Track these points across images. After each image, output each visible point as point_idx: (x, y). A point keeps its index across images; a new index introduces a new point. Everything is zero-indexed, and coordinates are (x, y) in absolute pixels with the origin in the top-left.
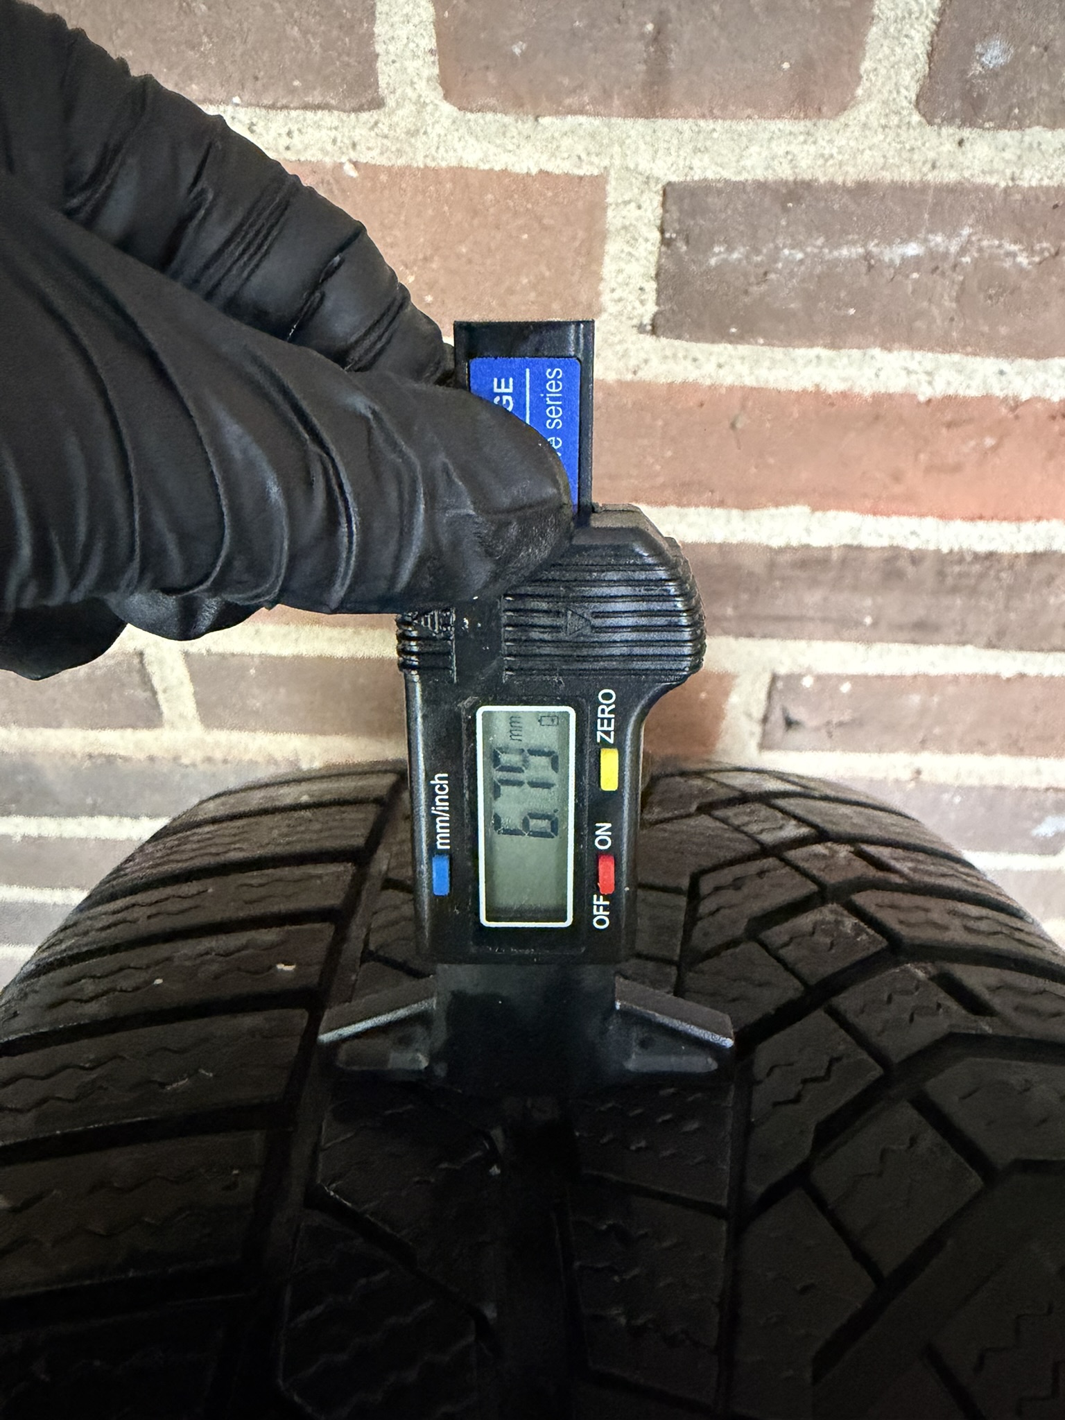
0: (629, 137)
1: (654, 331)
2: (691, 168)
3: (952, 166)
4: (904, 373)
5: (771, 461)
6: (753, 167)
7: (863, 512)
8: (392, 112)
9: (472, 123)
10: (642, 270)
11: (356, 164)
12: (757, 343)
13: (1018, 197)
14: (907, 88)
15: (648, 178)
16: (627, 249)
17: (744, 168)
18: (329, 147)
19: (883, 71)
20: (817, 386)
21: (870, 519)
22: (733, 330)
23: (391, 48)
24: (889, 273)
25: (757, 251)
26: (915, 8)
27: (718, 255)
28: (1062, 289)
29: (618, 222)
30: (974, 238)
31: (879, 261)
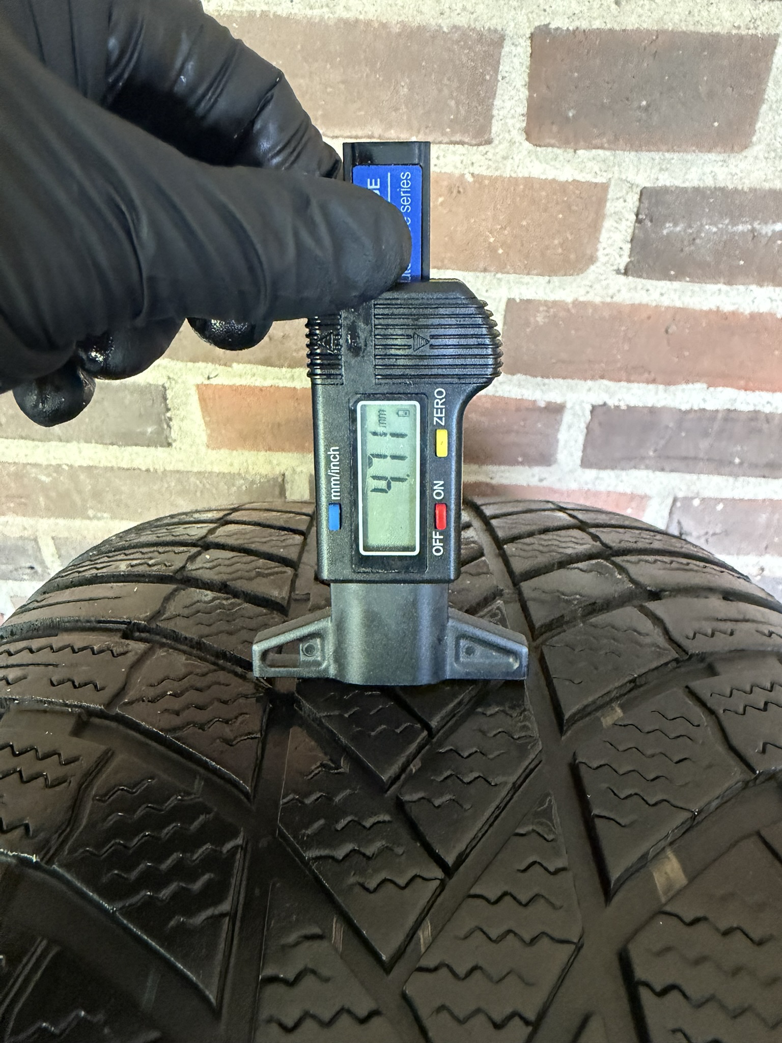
1: (626, 273)
2: (658, 180)
4: (769, 301)
5: (687, 354)
6: (692, 180)
7: (739, 388)
8: (494, 148)
9: (539, 153)
10: (622, 237)
11: (472, 174)
12: (685, 281)
14: (781, 138)
15: (632, 184)
16: (615, 225)
17: (687, 180)
18: (459, 165)
19: (768, 128)
20: (718, 307)
21: (742, 392)
22: (672, 272)
23: (501, 113)
24: (764, 241)
25: (690, 227)
27: (668, 228)
29: (613, 210)
31: (759, 233)
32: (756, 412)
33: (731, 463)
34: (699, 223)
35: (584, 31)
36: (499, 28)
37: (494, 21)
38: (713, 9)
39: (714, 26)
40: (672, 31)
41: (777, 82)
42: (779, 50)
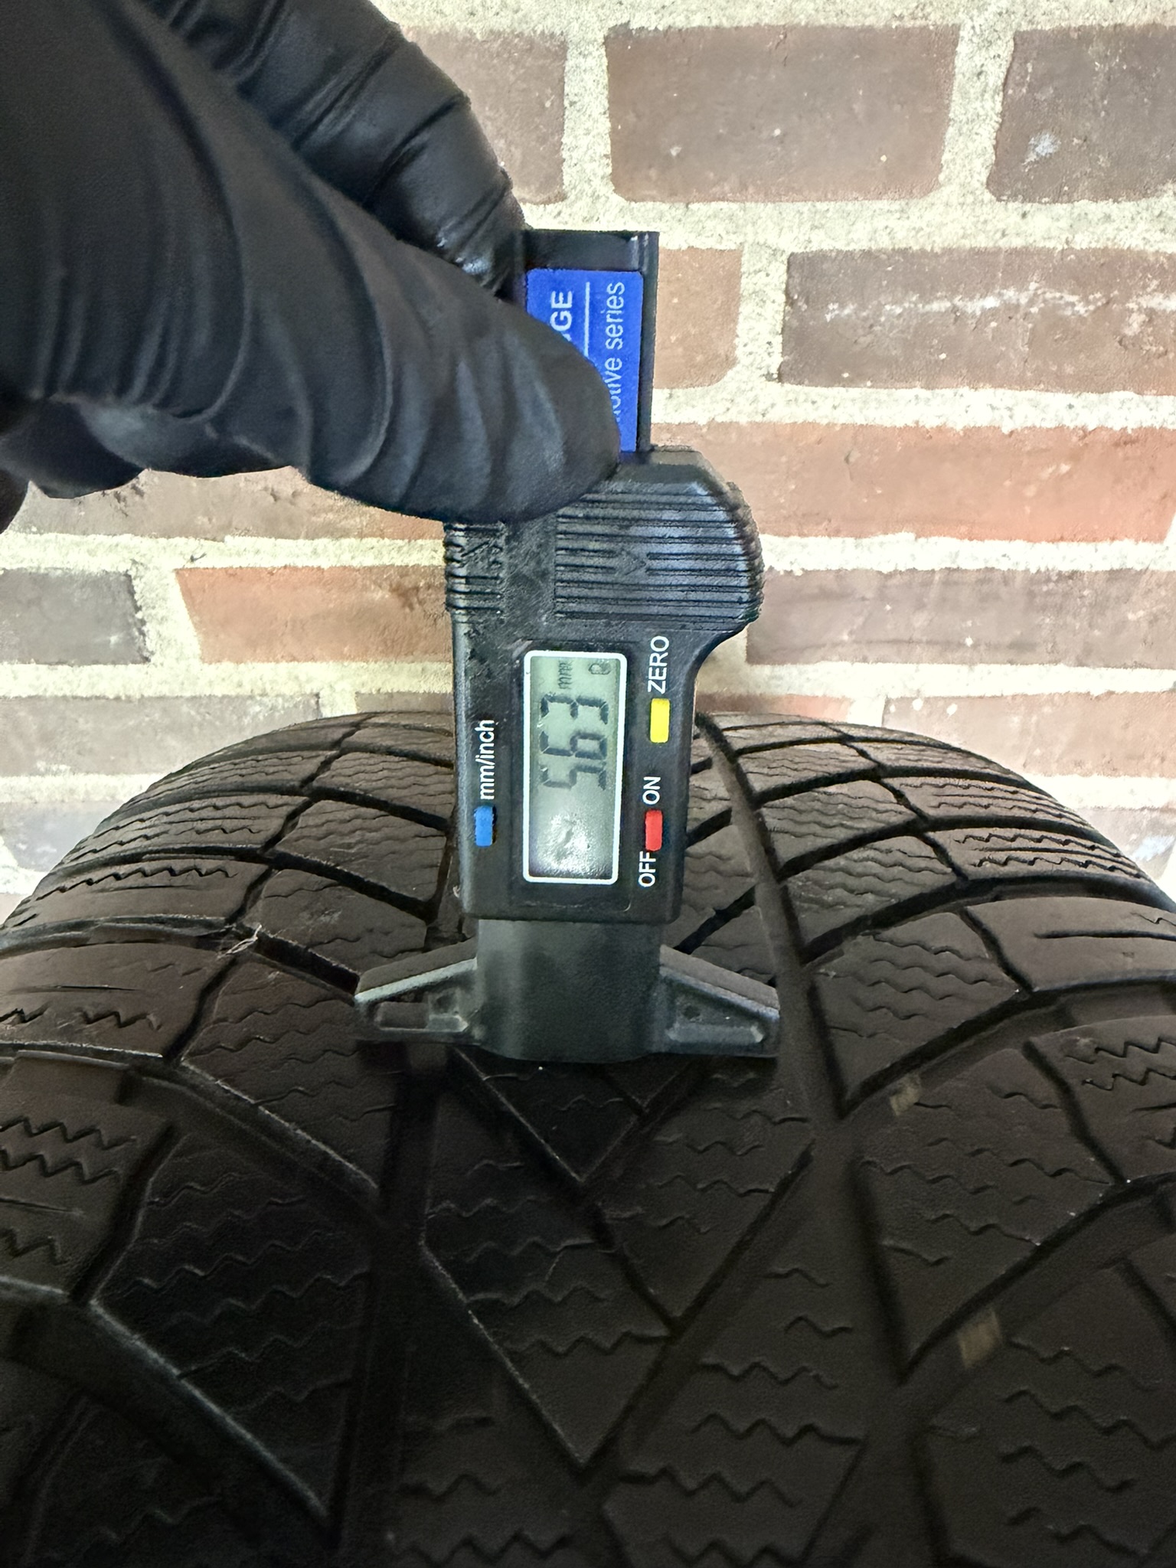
0: (760, 218)
1: (781, 378)
2: (810, 242)
3: (1018, 234)
4: (989, 409)
5: (879, 491)
6: (859, 239)
7: (962, 538)
8: (571, 205)
9: (635, 211)
10: (769, 327)
12: (864, 386)
13: (1073, 256)
14: (979, 173)
15: (775, 250)
16: (757, 310)
17: (852, 240)
19: (959, 161)
20: (917, 422)
21: (966, 543)
22: (846, 375)
23: (575, 154)
24: (972, 323)
25: (863, 307)
26: (982, 112)
27: (832, 311)
28: (1116, 333)
29: (751, 288)
30: (1039, 292)
31: (964, 313)
32: (989, 570)
33: (961, 645)
34: (875, 302)
35: (680, 30)
36: (558, 32)
37: (549, 22)
39: (865, 16)
40: (806, 26)
41: (965, 94)
42: (962, 48)
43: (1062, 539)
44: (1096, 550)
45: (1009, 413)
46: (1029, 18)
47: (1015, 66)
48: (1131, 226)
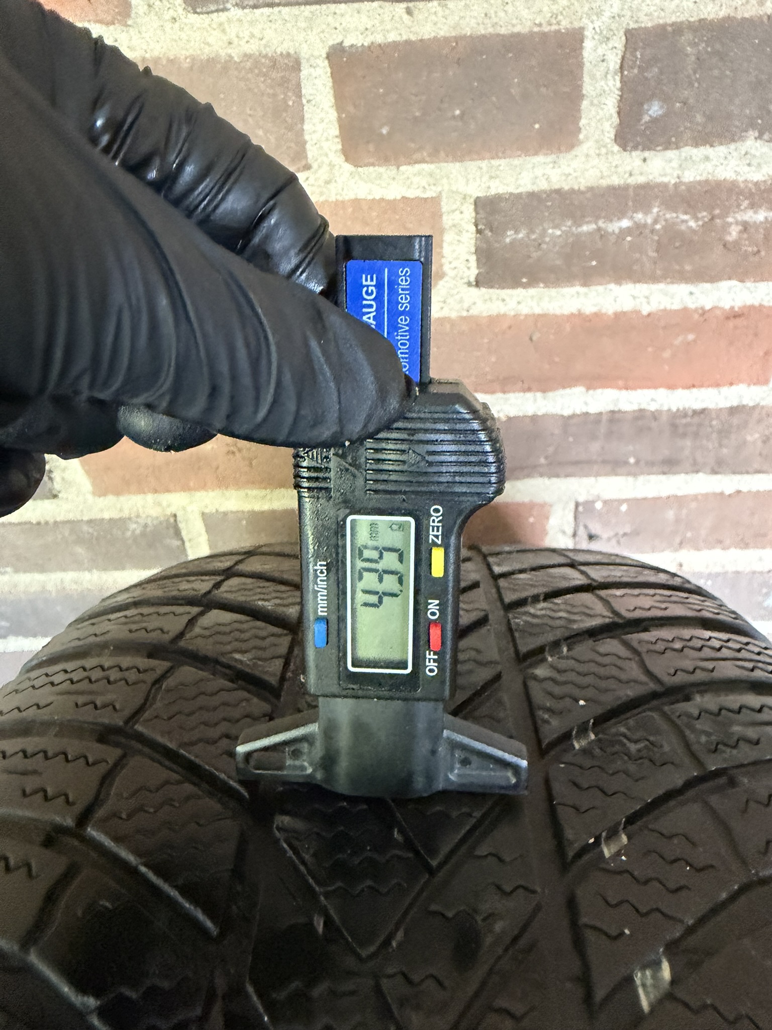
0: (451, 173)
1: (478, 284)
2: (489, 188)
3: (641, 174)
4: (631, 298)
5: (557, 359)
6: (525, 185)
7: (620, 388)
8: (316, 172)
9: (362, 174)
10: (466, 249)
12: (538, 287)
13: (683, 187)
14: (608, 132)
15: (465, 195)
16: (458, 238)
17: (520, 186)
19: (593, 124)
20: (579, 310)
21: (624, 392)
22: (524, 280)
23: (314, 137)
24: (613, 239)
25: (533, 232)
26: (607, 89)
27: (510, 236)
28: (720, 239)
29: (450, 223)
30: (661, 214)
31: (606, 232)
32: (641, 411)
33: (626, 463)
34: (541, 228)
35: (380, 45)
36: (292, 51)
37: (285, 45)
38: (509, 8)
39: (513, 26)
40: (471, 34)
41: (593, 77)
42: (588, 44)
43: (694, 386)
44: (719, 392)
45: (646, 300)
46: (635, 18)
47: (628, 55)
48: (725, 162)
